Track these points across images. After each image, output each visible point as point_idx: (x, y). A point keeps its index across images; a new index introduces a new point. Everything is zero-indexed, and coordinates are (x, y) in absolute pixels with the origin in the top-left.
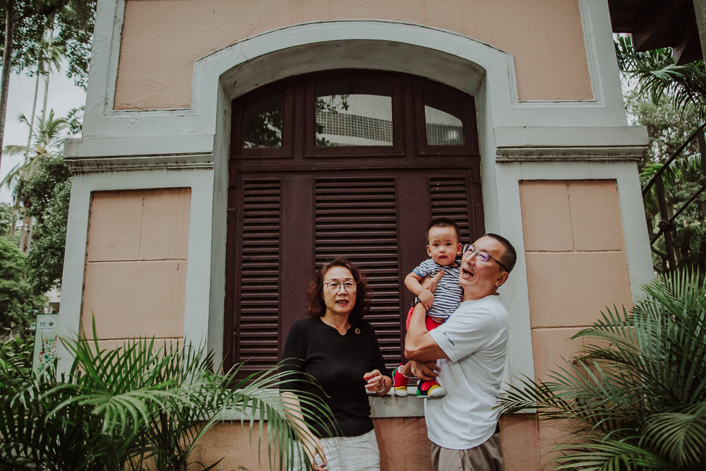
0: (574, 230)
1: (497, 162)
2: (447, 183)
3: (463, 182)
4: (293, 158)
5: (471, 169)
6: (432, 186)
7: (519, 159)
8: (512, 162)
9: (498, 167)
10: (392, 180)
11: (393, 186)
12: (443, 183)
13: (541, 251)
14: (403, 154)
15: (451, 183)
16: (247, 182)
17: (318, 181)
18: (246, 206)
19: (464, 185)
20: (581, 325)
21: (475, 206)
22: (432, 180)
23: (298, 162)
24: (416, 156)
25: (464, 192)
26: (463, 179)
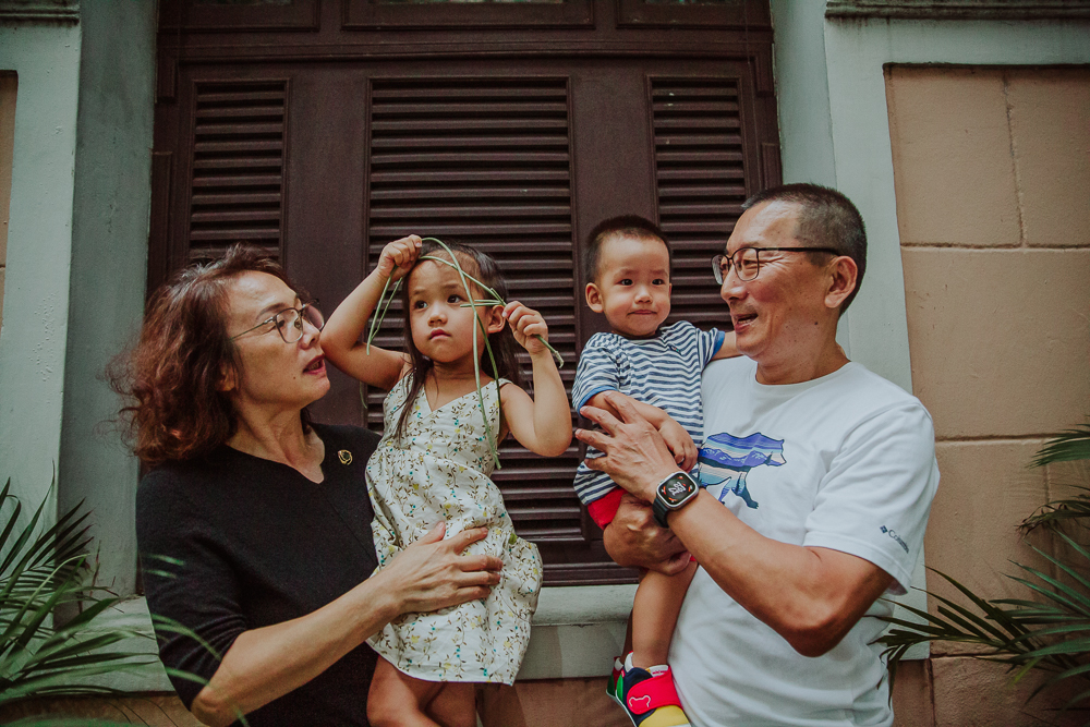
0: (1021, 194)
1: (829, 16)
2: (692, 92)
3: (730, 92)
4: (316, 30)
5: (752, 59)
6: (657, 99)
7: (887, 10)
8: (867, 16)
9: (830, 31)
10: (561, 83)
11: (562, 99)
12: (683, 92)
13: (939, 245)
14: (585, 22)
15: (702, 92)
16: (204, 88)
17: (378, 84)
18: (201, 146)
19: (734, 99)
20: (1039, 431)
21: (761, 146)
22: (657, 83)
23: (330, 39)
24: (620, 27)
25: (735, 114)
26: (732, 84)
